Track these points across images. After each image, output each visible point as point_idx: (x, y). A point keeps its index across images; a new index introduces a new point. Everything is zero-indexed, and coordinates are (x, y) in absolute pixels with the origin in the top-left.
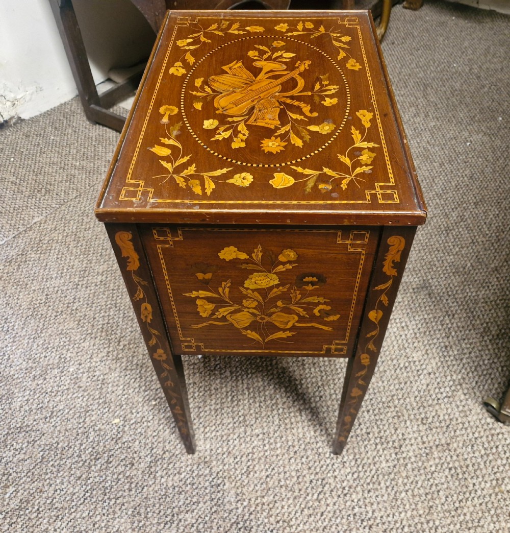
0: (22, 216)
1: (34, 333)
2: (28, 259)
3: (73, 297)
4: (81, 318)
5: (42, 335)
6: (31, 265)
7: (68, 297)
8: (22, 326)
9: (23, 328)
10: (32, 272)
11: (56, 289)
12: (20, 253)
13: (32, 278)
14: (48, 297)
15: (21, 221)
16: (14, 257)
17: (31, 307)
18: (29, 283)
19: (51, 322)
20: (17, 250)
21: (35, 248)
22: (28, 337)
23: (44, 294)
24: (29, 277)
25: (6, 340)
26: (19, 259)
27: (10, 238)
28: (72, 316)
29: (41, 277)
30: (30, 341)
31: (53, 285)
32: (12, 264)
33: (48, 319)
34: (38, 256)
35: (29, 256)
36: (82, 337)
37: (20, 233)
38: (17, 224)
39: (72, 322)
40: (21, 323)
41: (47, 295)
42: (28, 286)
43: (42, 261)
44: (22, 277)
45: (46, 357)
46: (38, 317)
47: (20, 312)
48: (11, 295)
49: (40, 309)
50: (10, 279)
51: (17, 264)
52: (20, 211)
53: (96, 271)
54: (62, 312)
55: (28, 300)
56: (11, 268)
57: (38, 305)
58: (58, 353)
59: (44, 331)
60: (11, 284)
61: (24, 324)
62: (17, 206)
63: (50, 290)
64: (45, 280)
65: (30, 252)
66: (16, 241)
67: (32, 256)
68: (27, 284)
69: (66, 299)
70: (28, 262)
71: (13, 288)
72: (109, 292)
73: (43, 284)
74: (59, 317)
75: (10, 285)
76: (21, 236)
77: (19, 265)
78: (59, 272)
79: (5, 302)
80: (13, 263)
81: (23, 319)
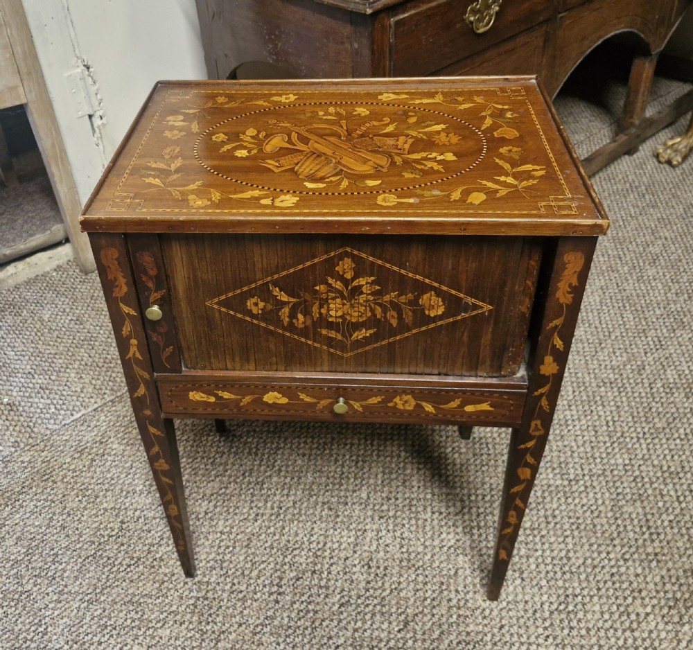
0: (114, 375)
1: (90, 591)
2: (108, 451)
3: (159, 534)
4: (166, 579)
5: (102, 599)
6: (109, 463)
7: (152, 532)
8: (76, 574)
9: (76, 578)
10: (109, 476)
11: (137, 513)
12: (98, 439)
13: (107, 486)
14: (124, 526)
15: (111, 383)
16: (88, 445)
17: (96, 539)
18: (101, 494)
19: (119, 576)
20: (96, 432)
21: (121, 434)
22: (81, 596)
23: (119, 520)
24: (103, 484)
25: (48, 594)
26: (95, 450)
27: (90, 409)
28: (153, 570)
29: (120, 486)
30: (82, 606)
31: (135, 505)
32: (84, 456)
33: (115, 569)
34: (122, 447)
35: (110, 445)
36: (162, 617)
37: (105, 404)
38: (104, 388)
39: (151, 582)
40: (75, 568)
41: (122, 522)
42: (98, 500)
43: (126, 457)
44: (93, 481)
45: (100, 643)
46: (101, 562)
47: (78, 546)
48: (72, 512)
49: (108, 547)
50: (76, 483)
51: (90, 457)
52: (112, 365)
53: (201, 491)
54: (139, 559)
55: (94, 526)
56: (80, 463)
57: (106, 538)
58: (119, 640)
59: (105, 592)
60: (75, 491)
61: (79, 571)
62: (109, 357)
63: (128, 514)
64: (125, 493)
65: (112, 439)
66: (97, 417)
67: (114, 446)
68: (97, 497)
69: (149, 535)
70: (106, 456)
71: (77, 499)
72: (216, 536)
73: (120, 501)
74: (132, 567)
75: (72, 493)
76: (105, 409)
77: (94, 460)
78: (148, 483)
79: (61, 522)
80: (86, 454)
81: (80, 560)
